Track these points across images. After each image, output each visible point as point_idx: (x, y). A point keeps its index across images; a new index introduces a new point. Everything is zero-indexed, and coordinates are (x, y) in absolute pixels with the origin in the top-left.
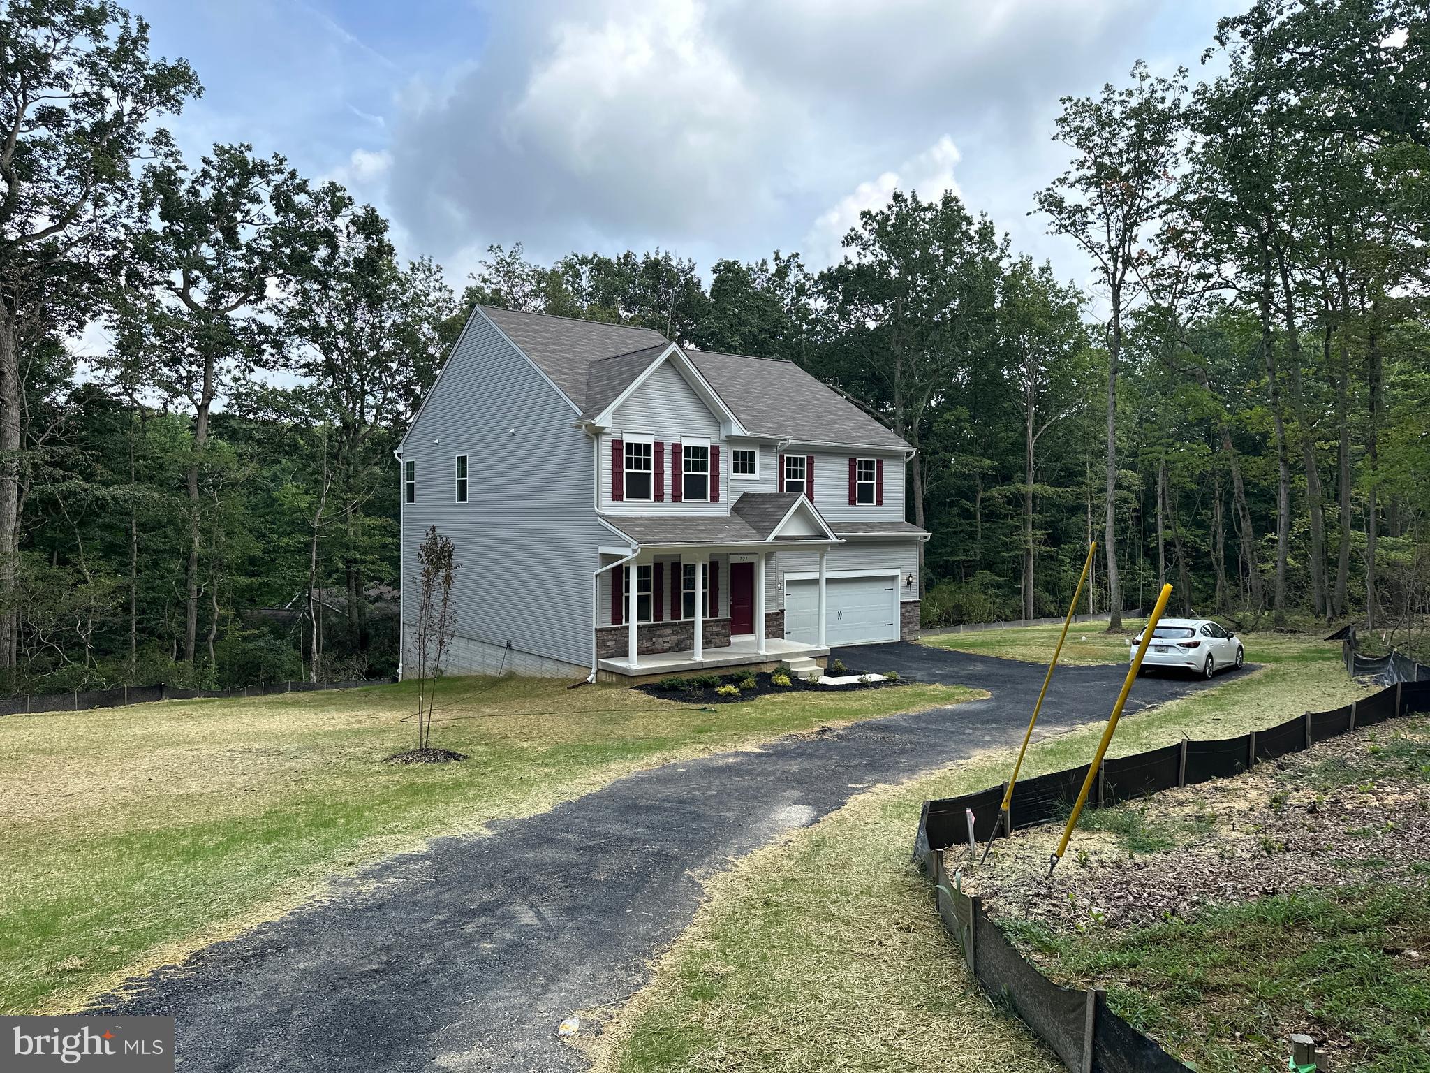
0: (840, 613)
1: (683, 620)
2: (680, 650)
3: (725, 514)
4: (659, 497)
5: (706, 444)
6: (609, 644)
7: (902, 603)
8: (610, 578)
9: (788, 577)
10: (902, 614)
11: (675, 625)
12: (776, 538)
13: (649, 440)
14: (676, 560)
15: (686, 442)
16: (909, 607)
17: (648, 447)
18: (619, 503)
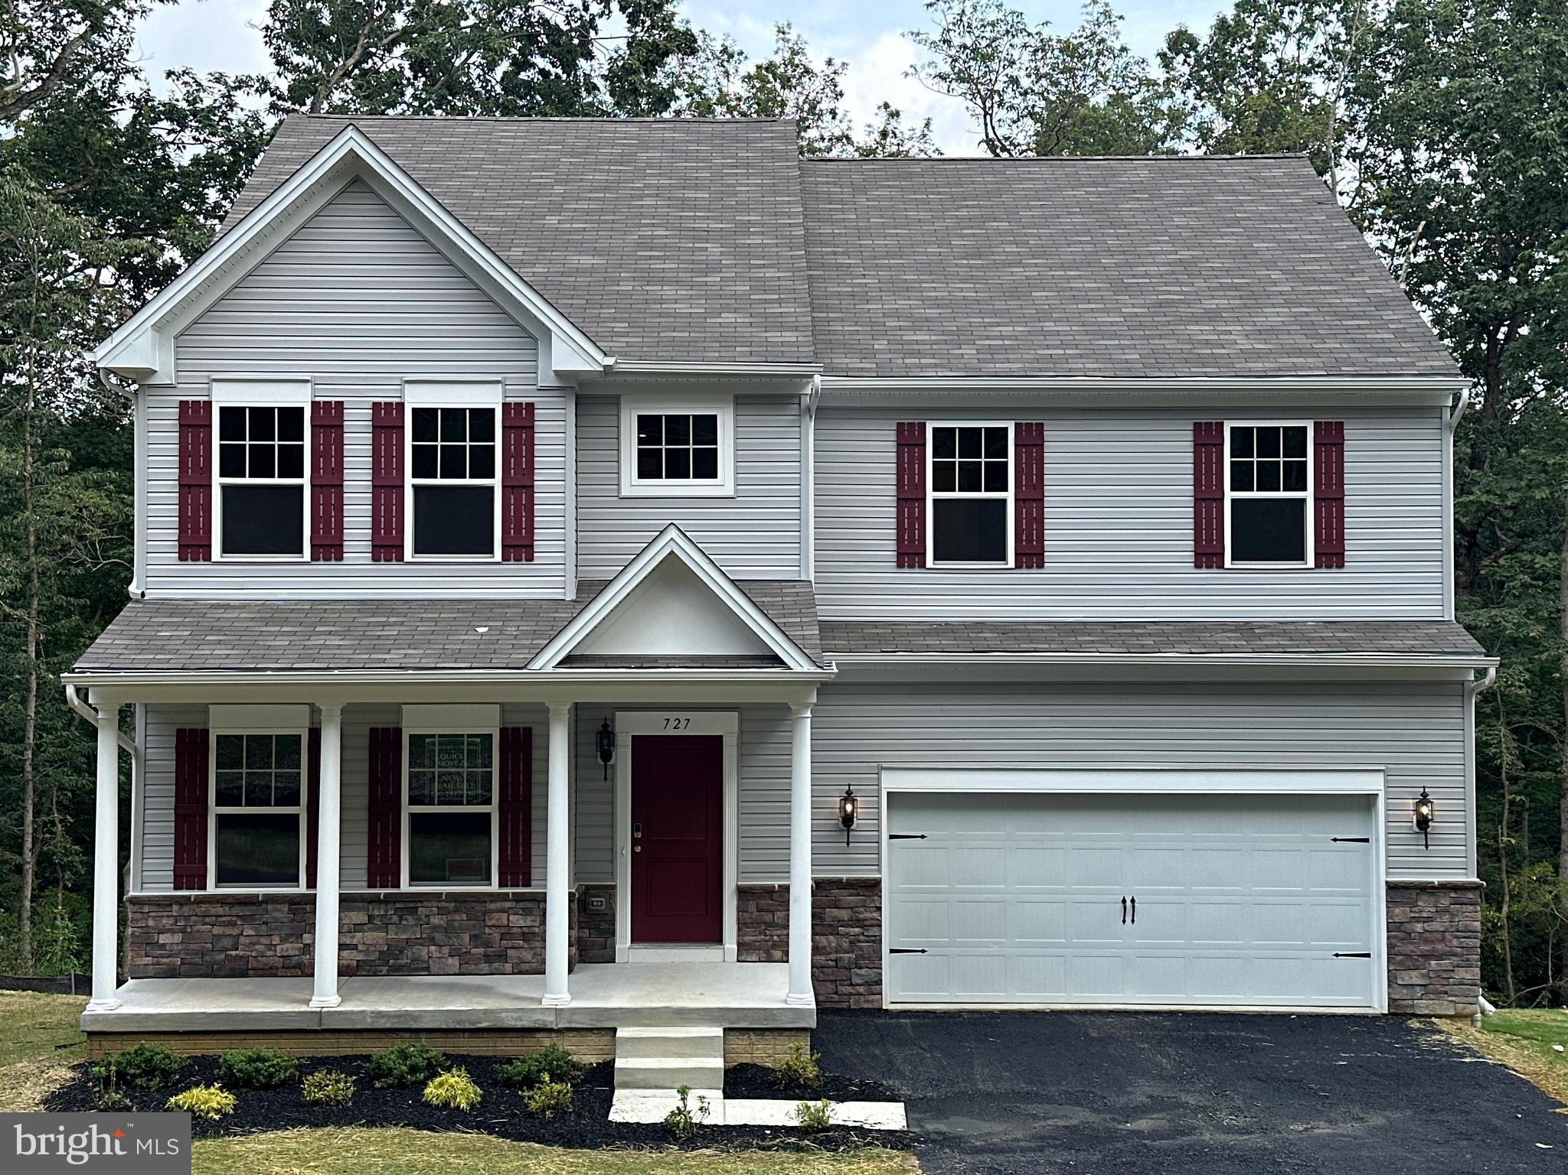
0: (1129, 908)
1: (405, 886)
2: (396, 970)
3: (556, 594)
4: (330, 548)
5: (490, 398)
6: (163, 939)
7: (1391, 887)
8: (172, 765)
9: (893, 782)
10: (1393, 927)
11: (375, 900)
12: (568, 661)
13: (299, 397)
14: (384, 721)
15: (417, 398)
16: (1426, 905)
17: (292, 417)
18: (201, 567)
